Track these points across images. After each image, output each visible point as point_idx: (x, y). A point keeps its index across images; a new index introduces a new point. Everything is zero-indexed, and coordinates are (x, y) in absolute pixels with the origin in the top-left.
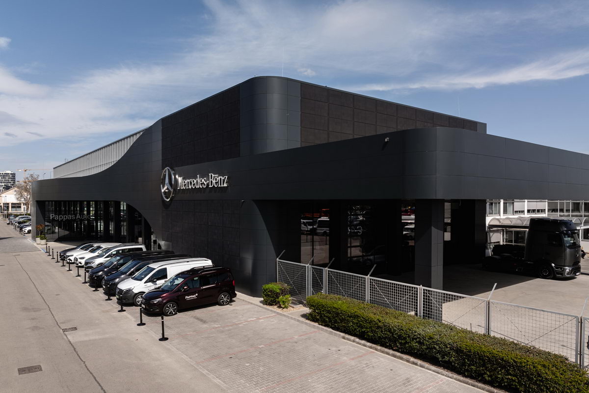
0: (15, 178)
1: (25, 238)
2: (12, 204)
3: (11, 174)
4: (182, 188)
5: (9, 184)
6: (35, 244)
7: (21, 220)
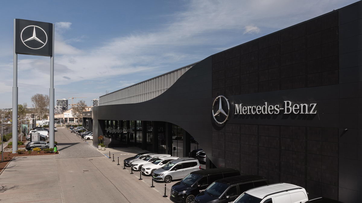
0: (67, 103)
1: (87, 144)
2: (69, 118)
3: (66, 100)
4: (241, 113)
5: (65, 107)
6: (97, 150)
7: (79, 130)
